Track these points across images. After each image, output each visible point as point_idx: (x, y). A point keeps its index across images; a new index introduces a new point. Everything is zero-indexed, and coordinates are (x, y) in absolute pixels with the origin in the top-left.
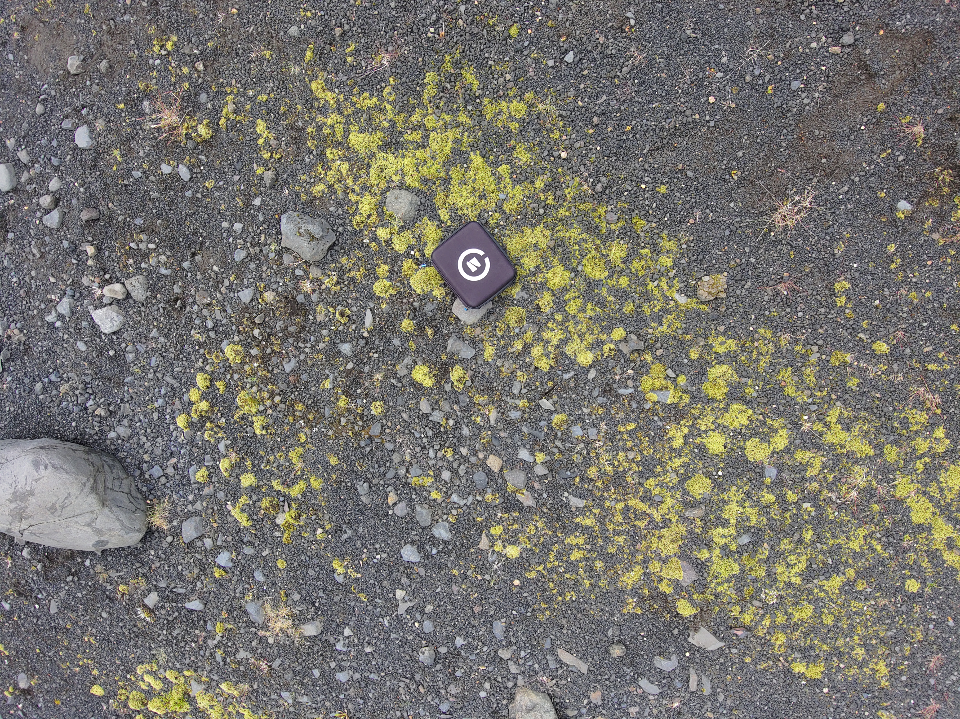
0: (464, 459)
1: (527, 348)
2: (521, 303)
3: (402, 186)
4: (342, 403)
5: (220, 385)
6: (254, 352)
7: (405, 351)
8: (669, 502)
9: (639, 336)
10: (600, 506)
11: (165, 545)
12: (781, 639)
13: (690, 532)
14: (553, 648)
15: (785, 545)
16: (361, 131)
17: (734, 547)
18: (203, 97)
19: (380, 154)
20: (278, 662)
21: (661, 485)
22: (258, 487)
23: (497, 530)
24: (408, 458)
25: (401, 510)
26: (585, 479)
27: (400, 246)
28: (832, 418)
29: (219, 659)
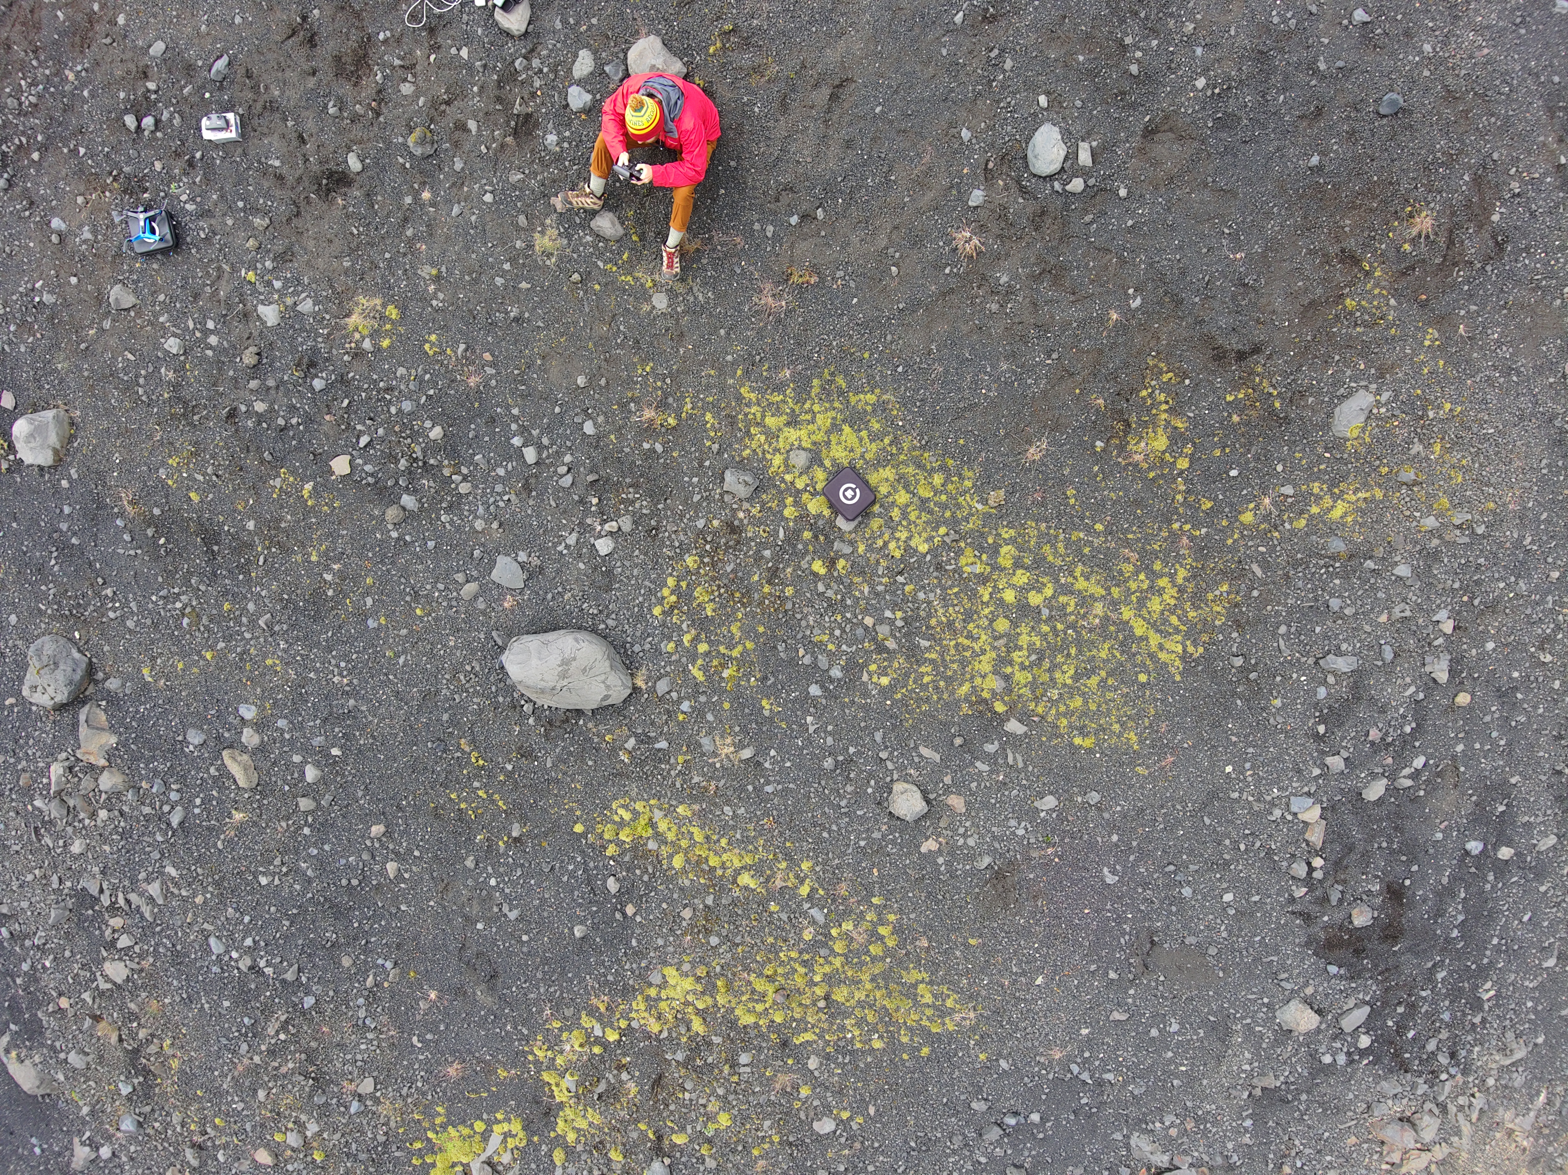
0: (849, 621)
1: (886, 544)
2: (880, 515)
3: (800, 448)
4: (767, 589)
5: (684, 584)
6: (706, 560)
7: (807, 552)
8: (984, 637)
9: (955, 532)
10: (940, 645)
11: (643, 700)
12: (1065, 722)
13: (998, 656)
14: (916, 747)
15: (1060, 659)
16: (772, 416)
17: (1027, 664)
18: (670, 400)
19: (786, 429)
20: (723, 782)
21: (978, 627)
22: (710, 652)
23: (873, 667)
24: (811, 623)
25: (807, 660)
26: (928, 627)
27: (800, 485)
28: (1077, 573)
29: (678, 785)
